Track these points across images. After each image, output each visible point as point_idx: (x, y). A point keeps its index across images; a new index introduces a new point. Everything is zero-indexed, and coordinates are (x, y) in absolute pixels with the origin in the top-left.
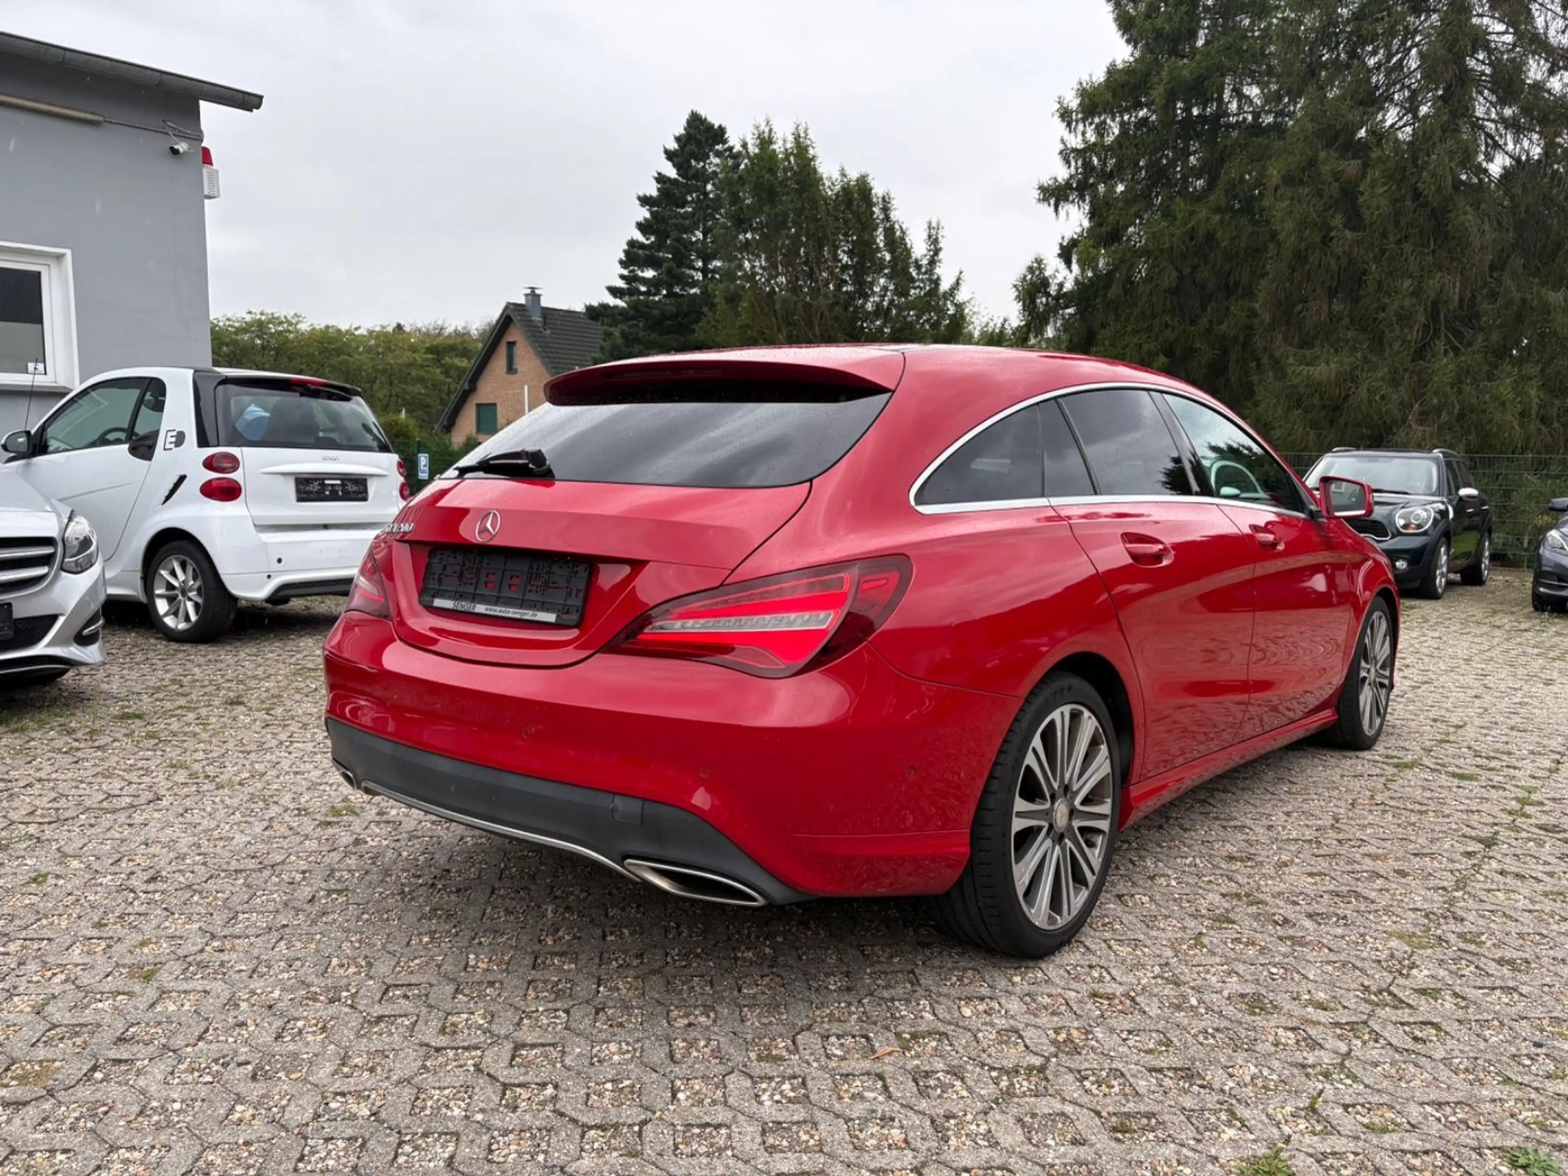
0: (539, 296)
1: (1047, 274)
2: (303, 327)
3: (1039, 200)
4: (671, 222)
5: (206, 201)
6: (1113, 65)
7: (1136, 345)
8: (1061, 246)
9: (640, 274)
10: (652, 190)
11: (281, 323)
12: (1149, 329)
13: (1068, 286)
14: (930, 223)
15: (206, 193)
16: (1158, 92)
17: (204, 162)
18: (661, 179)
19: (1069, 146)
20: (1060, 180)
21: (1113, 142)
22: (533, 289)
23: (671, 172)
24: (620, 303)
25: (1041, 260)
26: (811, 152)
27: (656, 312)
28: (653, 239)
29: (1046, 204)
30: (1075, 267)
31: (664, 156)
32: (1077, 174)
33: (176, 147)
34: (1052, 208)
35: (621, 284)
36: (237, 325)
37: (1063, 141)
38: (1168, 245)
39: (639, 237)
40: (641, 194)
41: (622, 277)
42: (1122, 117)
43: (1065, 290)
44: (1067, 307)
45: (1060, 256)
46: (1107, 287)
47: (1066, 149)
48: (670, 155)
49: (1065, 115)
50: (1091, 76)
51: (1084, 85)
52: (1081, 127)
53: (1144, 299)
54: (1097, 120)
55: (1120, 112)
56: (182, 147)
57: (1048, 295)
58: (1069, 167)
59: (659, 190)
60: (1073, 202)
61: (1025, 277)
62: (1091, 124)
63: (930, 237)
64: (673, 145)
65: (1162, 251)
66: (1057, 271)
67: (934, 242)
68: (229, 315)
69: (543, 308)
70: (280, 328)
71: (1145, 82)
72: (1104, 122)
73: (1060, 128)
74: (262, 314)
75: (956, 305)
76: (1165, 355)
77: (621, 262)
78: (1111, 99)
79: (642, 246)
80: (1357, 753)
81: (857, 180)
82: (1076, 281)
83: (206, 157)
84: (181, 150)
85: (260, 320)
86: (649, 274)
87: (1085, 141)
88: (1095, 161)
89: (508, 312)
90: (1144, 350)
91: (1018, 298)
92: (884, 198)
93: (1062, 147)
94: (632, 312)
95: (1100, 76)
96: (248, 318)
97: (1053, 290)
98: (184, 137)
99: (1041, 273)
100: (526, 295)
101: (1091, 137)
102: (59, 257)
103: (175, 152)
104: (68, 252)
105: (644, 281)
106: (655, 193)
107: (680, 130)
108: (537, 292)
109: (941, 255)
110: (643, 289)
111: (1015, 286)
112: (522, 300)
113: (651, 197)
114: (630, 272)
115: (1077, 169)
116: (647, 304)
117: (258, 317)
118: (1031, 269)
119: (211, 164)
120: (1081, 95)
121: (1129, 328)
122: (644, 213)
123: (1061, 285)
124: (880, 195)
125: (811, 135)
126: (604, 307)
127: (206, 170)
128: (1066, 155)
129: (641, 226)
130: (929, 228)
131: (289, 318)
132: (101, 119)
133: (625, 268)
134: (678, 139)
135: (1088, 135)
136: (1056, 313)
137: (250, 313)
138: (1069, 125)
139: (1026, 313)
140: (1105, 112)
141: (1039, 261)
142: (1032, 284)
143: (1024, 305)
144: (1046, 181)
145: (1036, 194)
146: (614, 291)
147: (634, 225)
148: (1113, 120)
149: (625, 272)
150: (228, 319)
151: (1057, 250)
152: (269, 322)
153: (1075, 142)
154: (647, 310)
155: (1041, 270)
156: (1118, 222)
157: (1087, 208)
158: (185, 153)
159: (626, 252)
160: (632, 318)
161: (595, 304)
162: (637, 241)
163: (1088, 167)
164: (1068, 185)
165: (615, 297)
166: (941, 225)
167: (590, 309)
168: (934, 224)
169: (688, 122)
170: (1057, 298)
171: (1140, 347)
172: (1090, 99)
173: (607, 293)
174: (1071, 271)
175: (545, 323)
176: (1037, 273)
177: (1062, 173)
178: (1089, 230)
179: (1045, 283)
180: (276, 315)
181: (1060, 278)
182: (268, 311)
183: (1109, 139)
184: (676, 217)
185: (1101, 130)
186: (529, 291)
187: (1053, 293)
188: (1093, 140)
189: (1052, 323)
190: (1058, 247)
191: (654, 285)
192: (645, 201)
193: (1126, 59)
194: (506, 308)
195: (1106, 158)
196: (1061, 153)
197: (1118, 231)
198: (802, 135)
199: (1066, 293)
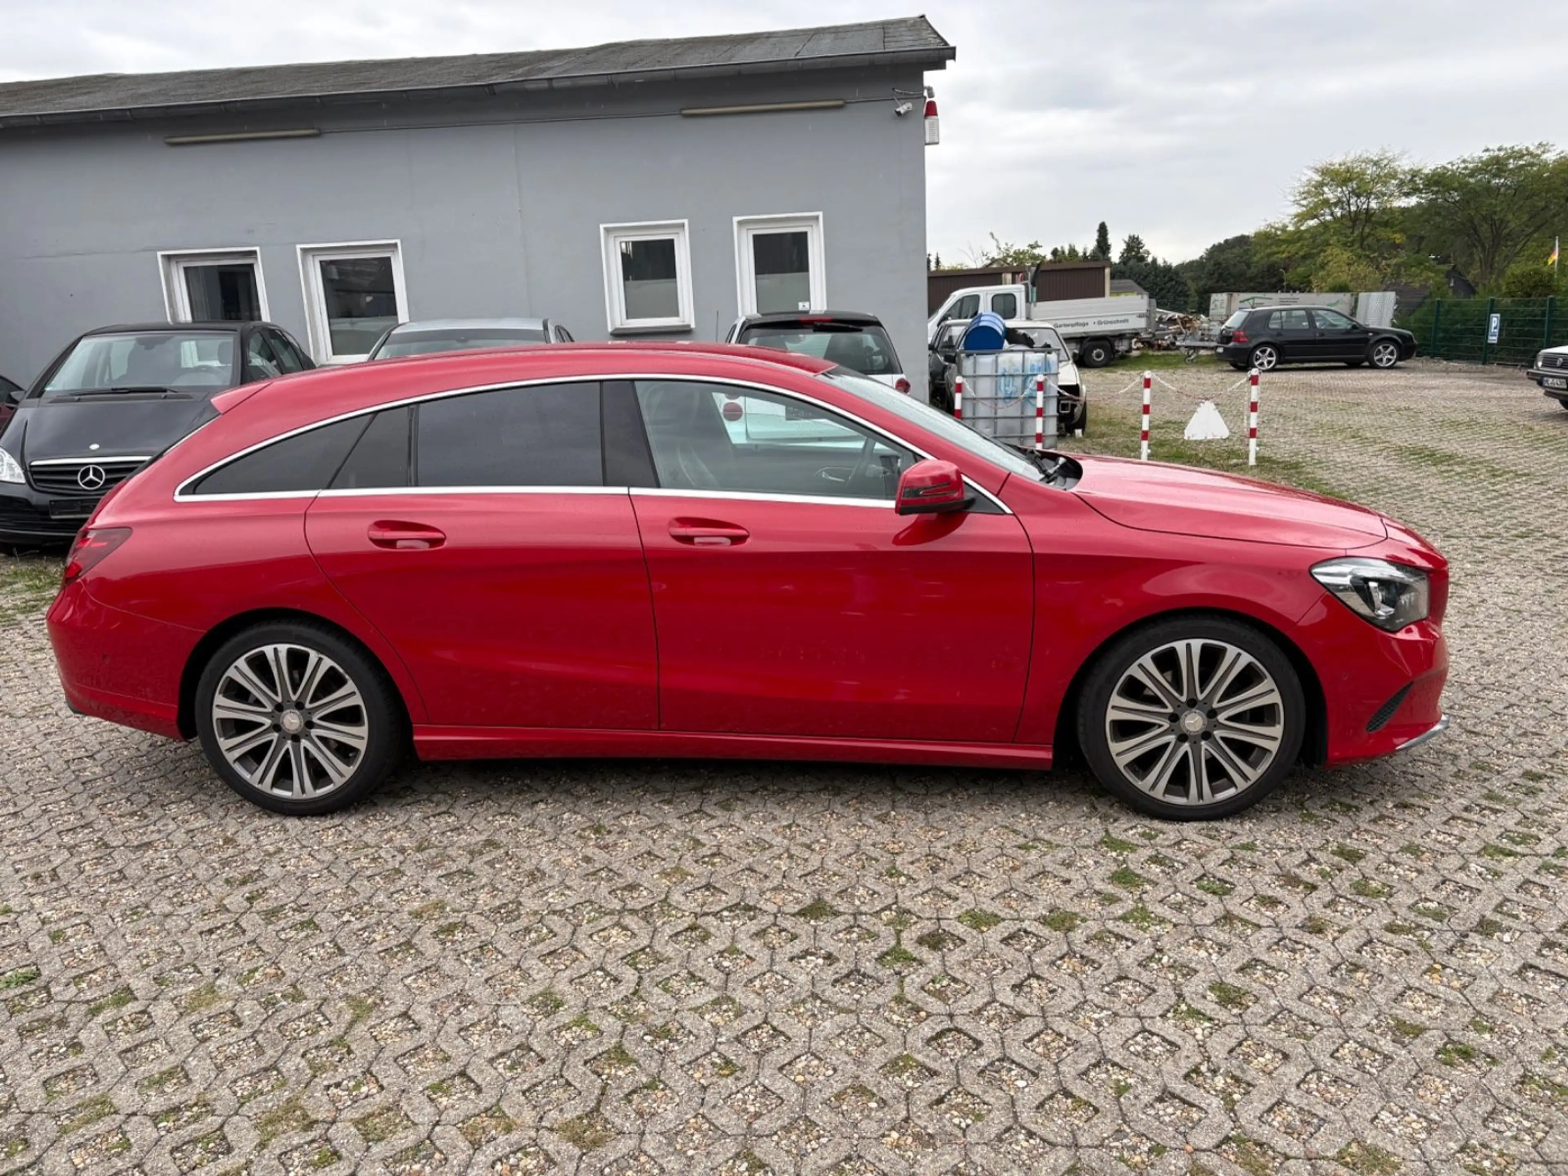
2: (1550, 157)
11: (1521, 157)
36: (1471, 166)
68: (1466, 157)
70: (1521, 162)
74: (1500, 149)
85: (1498, 156)
96: (1485, 156)
117: (1496, 153)
131: (1532, 149)
137: (1487, 150)
150: (1464, 161)
152: (1509, 157)
180: (1516, 149)
182: (1508, 145)
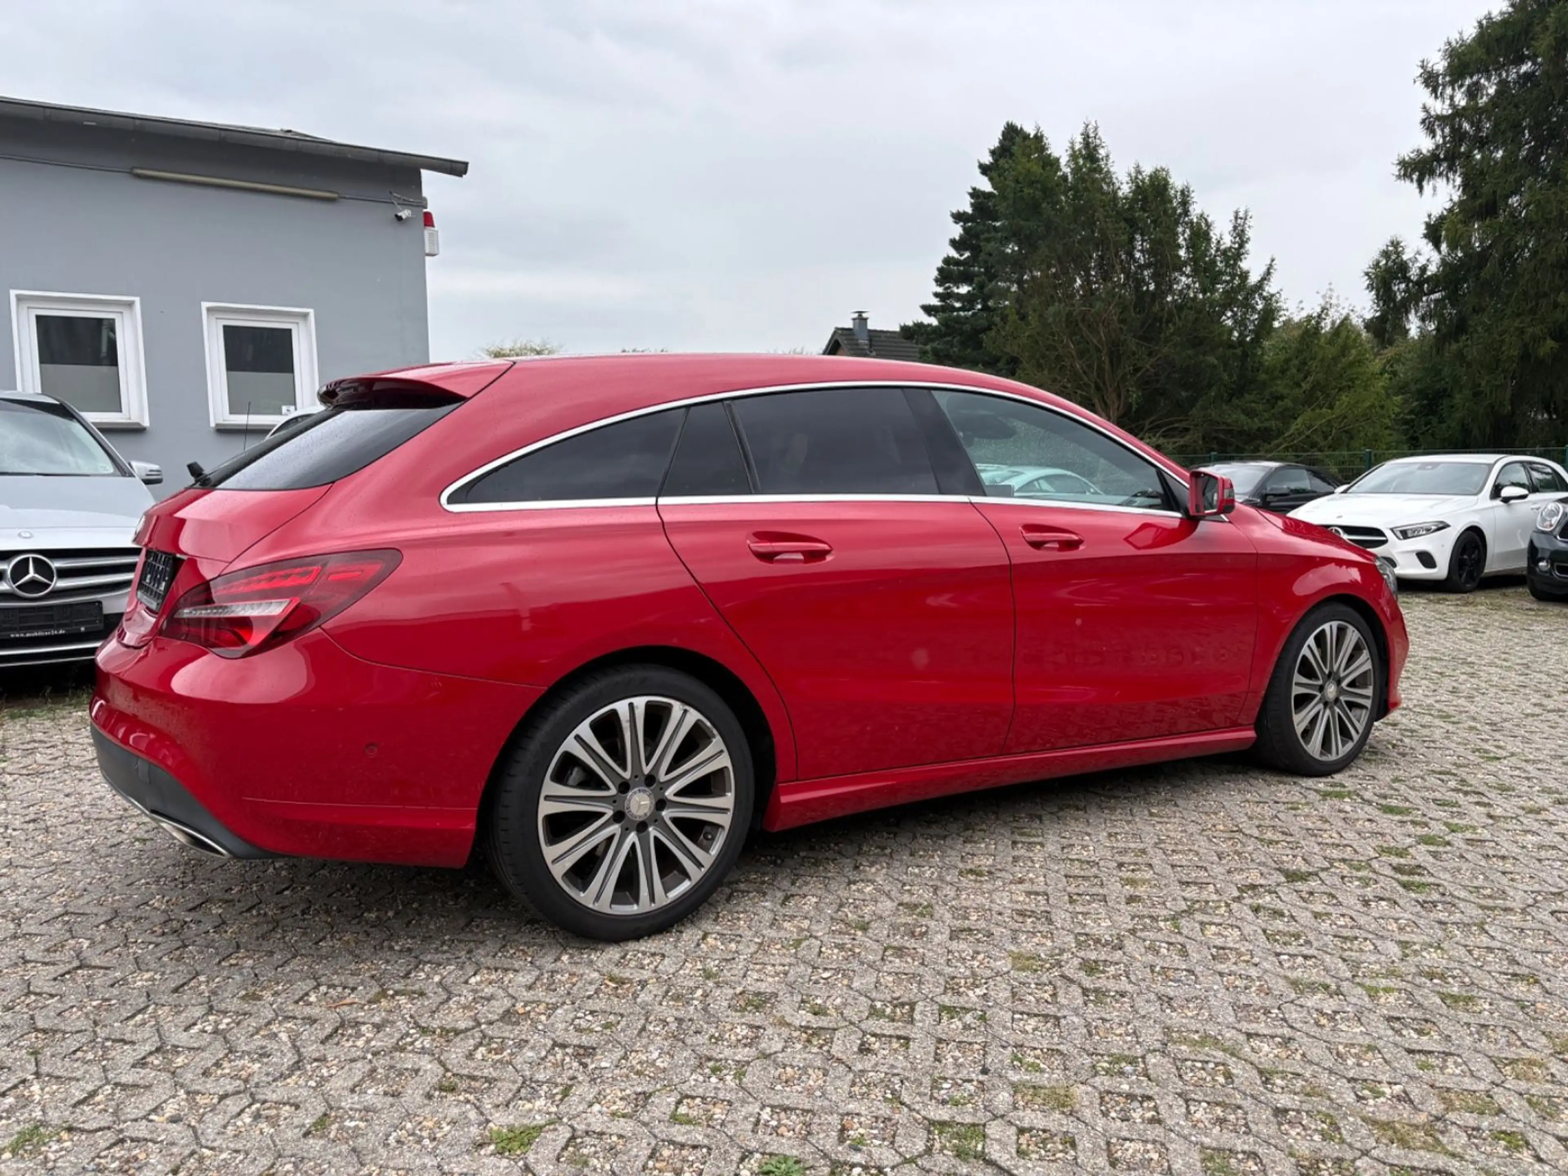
0: (866, 319)
1: (1405, 257)
3: (1399, 177)
4: (982, 237)
5: (428, 259)
6: (1489, 18)
7: (1517, 329)
8: (1428, 226)
9: (956, 290)
10: (966, 207)
12: (1533, 311)
13: (1432, 269)
14: (1237, 213)
15: (427, 251)
16: (1544, 42)
17: (426, 225)
18: (976, 194)
19: (1433, 113)
20: (1425, 151)
21: (1486, 104)
22: (860, 313)
23: (985, 185)
24: (933, 321)
25: (1398, 243)
26: (1102, 152)
27: (967, 327)
28: (967, 254)
29: (1408, 182)
30: (1444, 247)
31: (978, 171)
32: (1445, 143)
33: (399, 214)
34: (1415, 185)
35: (935, 302)
37: (1425, 109)
38: (1555, 213)
39: (953, 254)
40: (955, 211)
41: (936, 295)
42: (1500, 75)
43: (1429, 273)
44: (1434, 292)
45: (1426, 236)
46: (1480, 267)
47: (1429, 116)
48: (985, 169)
49: (1430, 80)
50: (1461, 34)
51: (1454, 44)
52: (1449, 91)
53: (1527, 277)
54: (1468, 82)
55: (1496, 70)
56: (405, 214)
57: (1407, 280)
58: (1434, 137)
59: (972, 205)
60: (1441, 174)
61: (1378, 262)
62: (1461, 86)
63: (1235, 228)
64: (987, 159)
65: (1548, 222)
66: (1419, 253)
67: (1240, 234)
69: (870, 331)
71: (1527, 33)
72: (1477, 83)
73: (1424, 95)
75: (1264, 298)
76: (1553, 339)
77: (936, 280)
78: (1484, 57)
79: (957, 263)
80: (1295, 780)
81: (1151, 176)
82: (1444, 263)
83: (428, 220)
84: (404, 217)
86: (964, 289)
87: (1452, 105)
88: (1466, 126)
89: (836, 337)
90: (1527, 337)
91: (1370, 287)
92: (1182, 192)
93: (1423, 115)
94: (943, 329)
95: (1470, 32)
97: (1414, 273)
98: (406, 204)
99: (1398, 256)
100: (854, 319)
101: (1461, 100)
102: (305, 316)
103: (399, 218)
104: (311, 311)
105: (959, 297)
106: (969, 210)
107: (995, 143)
108: (864, 315)
109: (1248, 246)
110: (958, 305)
111: (1367, 274)
112: (849, 325)
113: (965, 213)
114: (946, 289)
115: (1444, 137)
116: (958, 319)
118: (1386, 254)
119: (433, 226)
120: (1450, 56)
121: (1509, 311)
122: (957, 231)
123: (1423, 269)
124: (1180, 188)
125: (1100, 133)
126: (919, 326)
127: (427, 232)
128: (1430, 124)
129: (954, 243)
130: (1236, 218)
132: (335, 195)
133: (940, 286)
134: (993, 153)
135: (1456, 99)
136: (1418, 300)
138: (1434, 91)
139: (1381, 303)
140: (1478, 71)
141: (1395, 244)
142: (1388, 270)
143: (1377, 295)
144: (1407, 153)
145: (1395, 170)
146: (928, 310)
147: (947, 242)
148: (1488, 79)
149: (940, 290)
151: (1422, 230)
153: (1440, 107)
154: (957, 326)
155: (1399, 254)
156: (1495, 192)
157: (1459, 180)
158: (408, 218)
159: (940, 270)
160: (945, 335)
161: (910, 324)
162: (953, 258)
163: (1458, 136)
164: (1434, 156)
165: (930, 315)
166: (1250, 214)
167: (904, 329)
168: (1241, 214)
169: (1004, 134)
170: (1419, 283)
171: (1522, 332)
172: (1459, 59)
173: (921, 312)
174: (1440, 252)
175: (871, 345)
176: (1393, 257)
177: (1426, 144)
178: (1461, 203)
179: (1403, 267)
181: (1422, 261)
183: (1483, 101)
184: (988, 231)
185: (1473, 93)
186: (856, 315)
187: (1414, 278)
188: (1463, 103)
189: (1413, 311)
190: (1423, 226)
191: (968, 300)
192: (958, 217)
193: (1504, 9)
194: (835, 333)
195: (1480, 121)
196: (1423, 122)
197: (1495, 202)
198: (1092, 135)
199: (1430, 277)
